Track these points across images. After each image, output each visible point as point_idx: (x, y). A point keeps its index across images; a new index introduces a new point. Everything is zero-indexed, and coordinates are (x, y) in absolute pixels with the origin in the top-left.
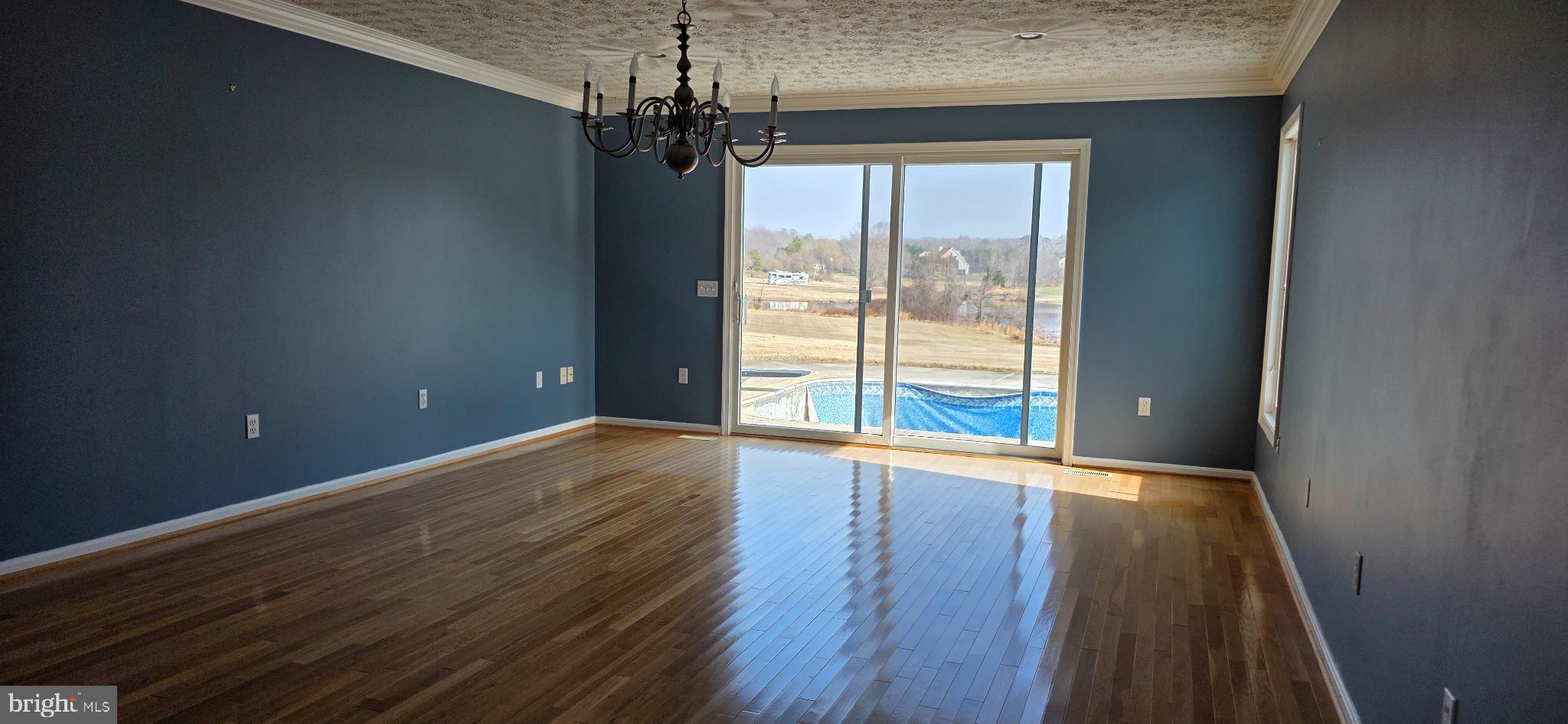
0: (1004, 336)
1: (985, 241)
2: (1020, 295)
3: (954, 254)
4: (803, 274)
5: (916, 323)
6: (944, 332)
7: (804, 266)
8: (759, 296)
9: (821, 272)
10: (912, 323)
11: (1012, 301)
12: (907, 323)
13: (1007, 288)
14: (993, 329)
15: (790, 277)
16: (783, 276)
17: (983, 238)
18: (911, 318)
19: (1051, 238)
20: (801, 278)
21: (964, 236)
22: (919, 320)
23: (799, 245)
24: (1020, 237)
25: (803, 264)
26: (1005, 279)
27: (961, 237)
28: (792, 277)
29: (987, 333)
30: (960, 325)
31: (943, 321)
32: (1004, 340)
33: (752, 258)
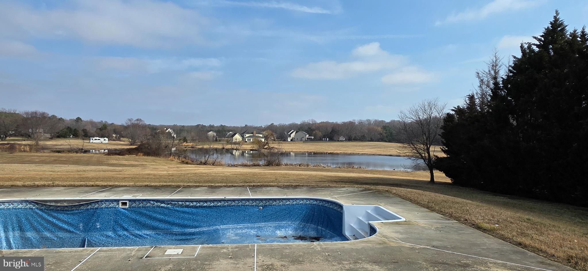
0: (179, 161)
1: (183, 126)
2: (192, 145)
3: (170, 131)
4: (105, 138)
5: (146, 157)
6: (155, 161)
7: (108, 135)
8: (82, 148)
9: (116, 137)
10: (144, 157)
11: (189, 148)
12: (142, 157)
13: (188, 143)
14: (174, 159)
15: (100, 139)
16: (96, 139)
17: (182, 125)
18: (144, 155)
19: (206, 125)
20: (105, 140)
21: (175, 124)
22: (147, 156)
23: (106, 127)
24: (196, 125)
25: (108, 134)
26: (188, 140)
27: (174, 124)
28: (101, 140)
29: (172, 160)
30: (163, 157)
31: (157, 156)
32: (178, 163)
33: (83, 132)
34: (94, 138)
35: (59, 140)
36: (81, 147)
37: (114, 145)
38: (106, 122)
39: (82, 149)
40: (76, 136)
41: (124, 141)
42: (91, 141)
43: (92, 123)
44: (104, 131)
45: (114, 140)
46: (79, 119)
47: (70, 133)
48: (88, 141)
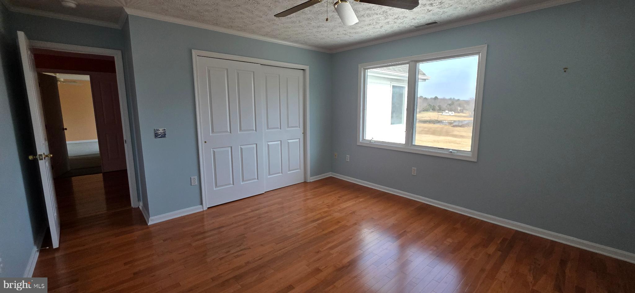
34: (445, 112)
35: (424, 113)
36: (436, 119)
37: (459, 116)
38: (454, 98)
39: (437, 120)
40: (433, 110)
41: (465, 113)
42: (443, 114)
43: (444, 99)
44: (452, 106)
45: (459, 113)
46: (436, 98)
47: (430, 108)
48: (441, 114)
